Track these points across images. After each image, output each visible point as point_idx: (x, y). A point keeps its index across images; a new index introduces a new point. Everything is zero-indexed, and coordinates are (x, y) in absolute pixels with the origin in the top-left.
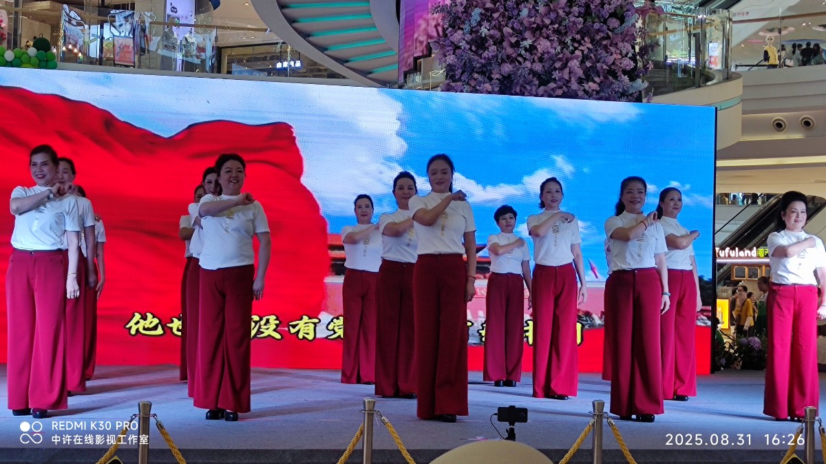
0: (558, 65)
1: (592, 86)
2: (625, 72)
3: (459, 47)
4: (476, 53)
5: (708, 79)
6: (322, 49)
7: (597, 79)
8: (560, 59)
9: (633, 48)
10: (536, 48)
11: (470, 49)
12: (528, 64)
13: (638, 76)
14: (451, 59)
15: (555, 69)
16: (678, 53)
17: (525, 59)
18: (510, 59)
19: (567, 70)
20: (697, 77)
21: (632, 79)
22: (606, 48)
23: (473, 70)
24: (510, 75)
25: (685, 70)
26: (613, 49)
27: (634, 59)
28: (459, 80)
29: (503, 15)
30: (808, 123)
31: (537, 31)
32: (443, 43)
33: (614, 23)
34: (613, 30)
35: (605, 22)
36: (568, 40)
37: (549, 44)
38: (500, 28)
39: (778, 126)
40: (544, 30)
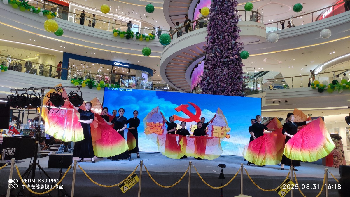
0: (226, 89)
2: (240, 90)
3: (205, 85)
4: (208, 86)
6: (175, 85)
7: (234, 92)
8: (226, 87)
9: (242, 85)
10: (221, 85)
11: (207, 85)
12: (219, 88)
14: (203, 87)
15: (225, 89)
16: (251, 87)
18: (215, 87)
19: (228, 90)
20: (255, 91)
21: (242, 92)
22: (236, 85)
23: (208, 90)
24: (215, 91)
25: (253, 90)
26: (238, 85)
27: (242, 87)
28: (205, 92)
29: (214, 78)
30: (280, 102)
31: (221, 81)
32: (201, 84)
33: (238, 80)
34: (238, 81)
35: (236, 80)
36: (228, 83)
37: (224, 84)
38: (213, 81)
39: (273, 102)
40: (223, 81)
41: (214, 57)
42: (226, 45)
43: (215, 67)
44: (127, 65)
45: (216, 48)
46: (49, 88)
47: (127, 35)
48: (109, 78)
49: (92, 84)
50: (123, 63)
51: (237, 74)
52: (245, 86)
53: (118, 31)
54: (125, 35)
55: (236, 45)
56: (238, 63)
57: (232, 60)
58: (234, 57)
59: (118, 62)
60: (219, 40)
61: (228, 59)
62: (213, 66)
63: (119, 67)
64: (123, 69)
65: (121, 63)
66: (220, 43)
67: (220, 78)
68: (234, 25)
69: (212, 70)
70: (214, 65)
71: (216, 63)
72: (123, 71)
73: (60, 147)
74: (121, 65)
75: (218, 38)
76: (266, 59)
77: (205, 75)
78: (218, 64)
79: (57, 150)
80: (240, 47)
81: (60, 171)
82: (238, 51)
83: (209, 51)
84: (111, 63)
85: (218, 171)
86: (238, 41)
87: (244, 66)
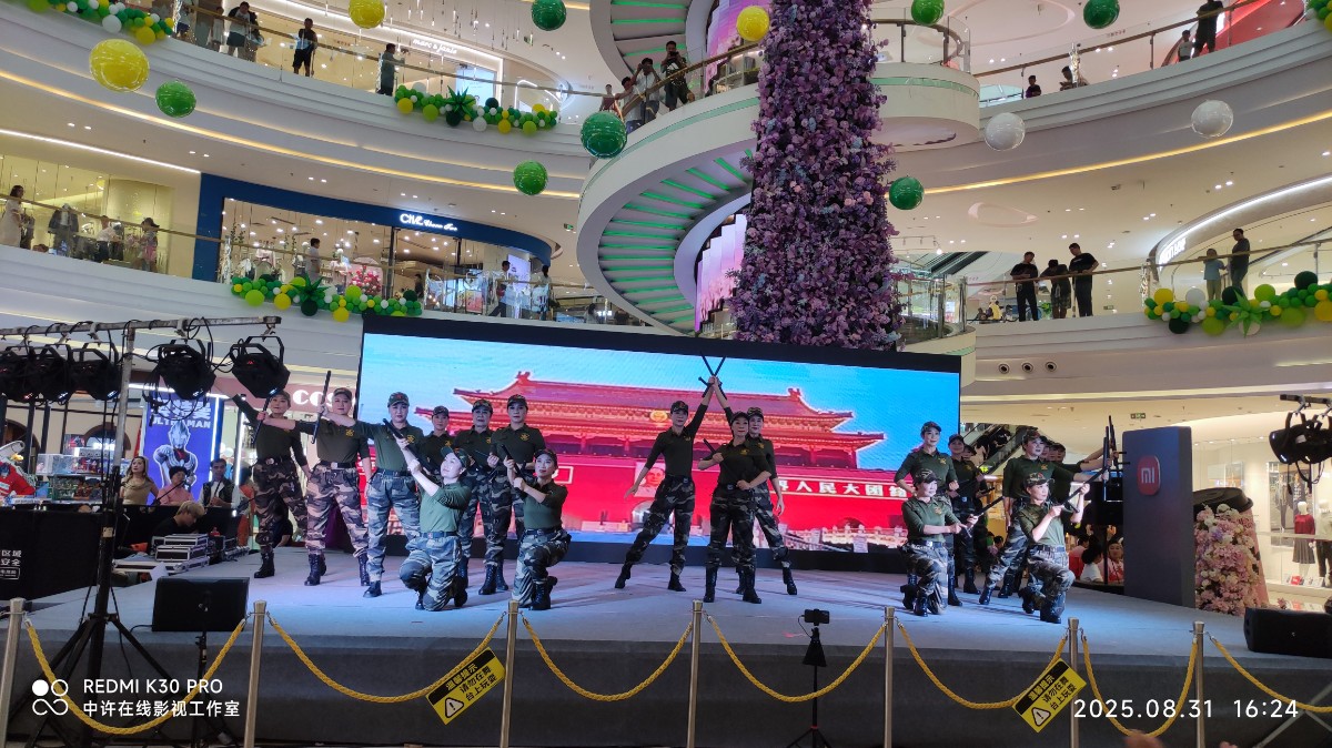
0: (828, 319)
1: (855, 336)
2: (882, 326)
3: (748, 304)
4: (761, 309)
5: (947, 331)
6: (634, 303)
7: (860, 331)
8: (829, 315)
9: (889, 306)
10: (810, 306)
11: (757, 306)
12: (803, 318)
13: (893, 329)
14: (741, 313)
15: (826, 323)
16: (923, 311)
17: (801, 315)
18: (789, 315)
19: (835, 324)
20: (938, 329)
21: (888, 332)
22: (867, 306)
23: (759, 323)
24: (788, 327)
25: (930, 324)
26: (873, 307)
27: (889, 315)
28: (748, 330)
29: (784, 279)
30: (1027, 368)
31: (812, 291)
32: (736, 299)
33: (874, 286)
34: (872, 292)
35: (866, 285)
36: (836, 299)
37: (820, 302)
38: (780, 289)
39: (1004, 369)
40: (817, 291)
41: (782, 201)
42: (829, 155)
43: (787, 235)
44: (449, 227)
45: (792, 166)
46: (152, 325)
47: (449, 108)
48: (381, 275)
49: (313, 299)
50: (435, 219)
51: (869, 263)
52: (898, 308)
53: (413, 92)
54: (442, 110)
55: (866, 155)
56: (876, 221)
57: (854, 212)
58: (860, 200)
59: (416, 214)
60: (801, 135)
61: (835, 207)
62: (780, 233)
63: (417, 233)
64: (434, 240)
65: (426, 216)
66: (805, 146)
67: (805, 280)
68: (859, 77)
69: (777, 249)
70: (785, 230)
71: (793, 222)
72: (436, 249)
73: (194, 543)
74: (428, 223)
75: (798, 126)
76: (979, 204)
77: (749, 267)
78: (801, 226)
79: (183, 556)
80: (883, 161)
81: (202, 644)
82: (876, 179)
83: (765, 176)
84: (386, 216)
85: (801, 636)
86: (875, 137)
87: (897, 233)
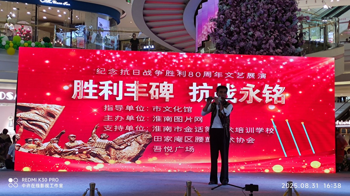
0: (264, 42)
1: (279, 50)
2: (293, 44)
3: (222, 36)
4: (229, 38)
5: (329, 47)
6: (163, 39)
7: (281, 48)
9: (297, 34)
10: (255, 35)
11: (226, 36)
13: (299, 46)
14: (218, 41)
17: (250, 40)
18: (243, 40)
19: (268, 44)
21: (296, 47)
23: (228, 45)
24: (243, 47)
25: (319, 43)
26: (287, 35)
27: (296, 38)
28: (222, 49)
29: (240, 22)
31: (255, 28)
32: (214, 34)
33: (288, 24)
34: (287, 27)
35: (284, 23)
36: (268, 32)
37: (260, 33)
38: (239, 27)
40: (258, 27)
48: (31, 30)
51: (285, 12)
52: (301, 35)
67: (251, 22)
69: (236, 6)
74: (55, 2)
77: (221, 16)
